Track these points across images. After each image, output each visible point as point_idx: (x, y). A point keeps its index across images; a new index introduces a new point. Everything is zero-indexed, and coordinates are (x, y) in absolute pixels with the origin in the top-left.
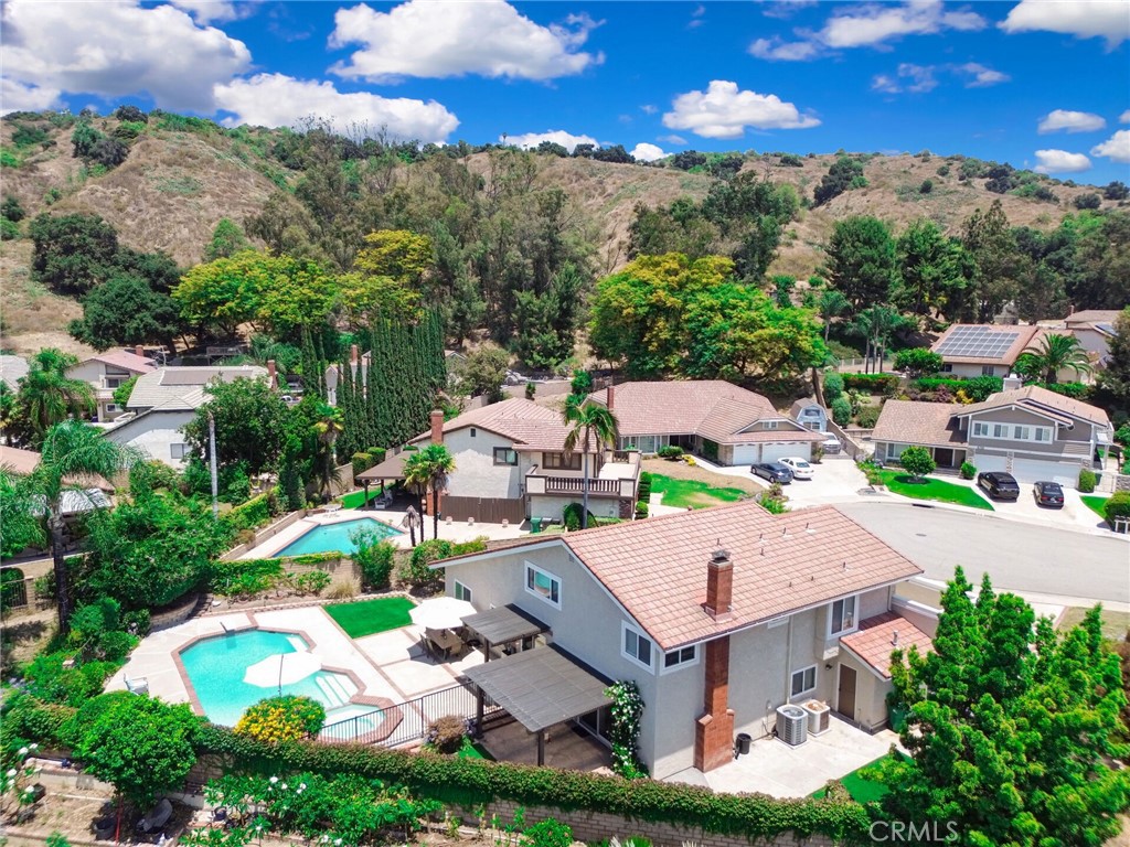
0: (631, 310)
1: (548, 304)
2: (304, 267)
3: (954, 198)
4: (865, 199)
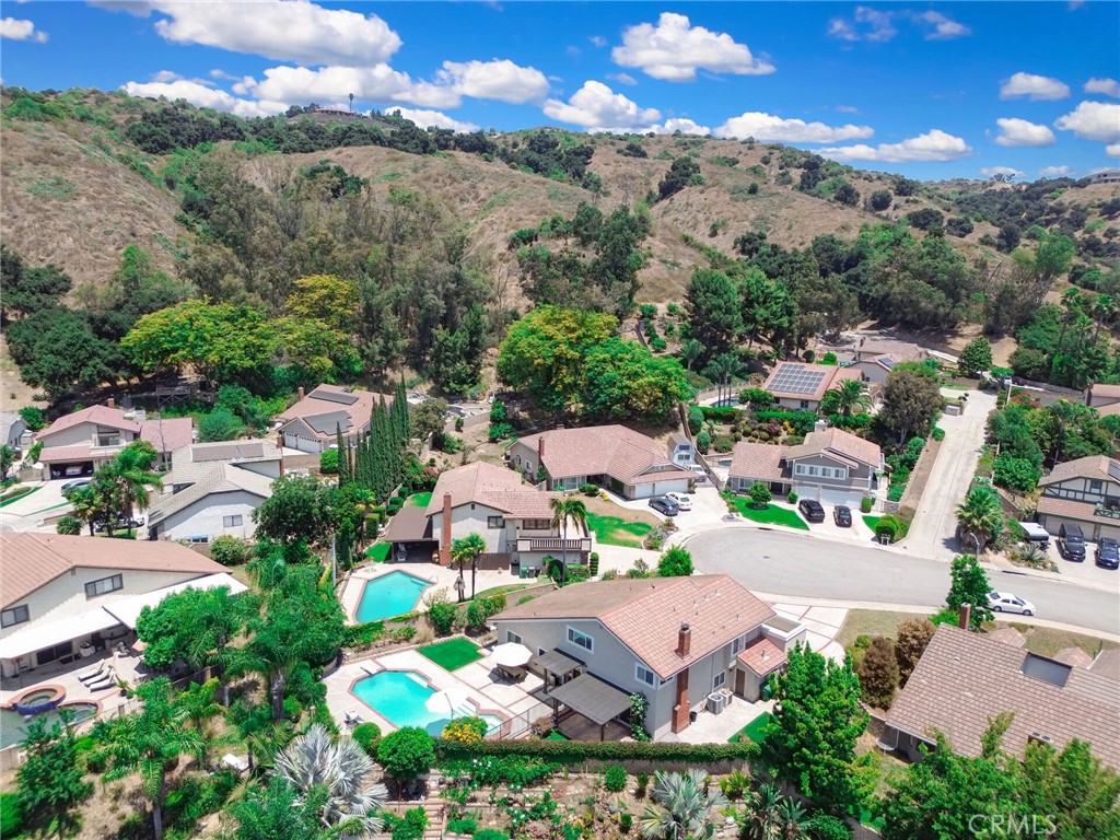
0: (540, 361)
1: (461, 338)
2: (244, 314)
3: (776, 200)
4: (702, 196)
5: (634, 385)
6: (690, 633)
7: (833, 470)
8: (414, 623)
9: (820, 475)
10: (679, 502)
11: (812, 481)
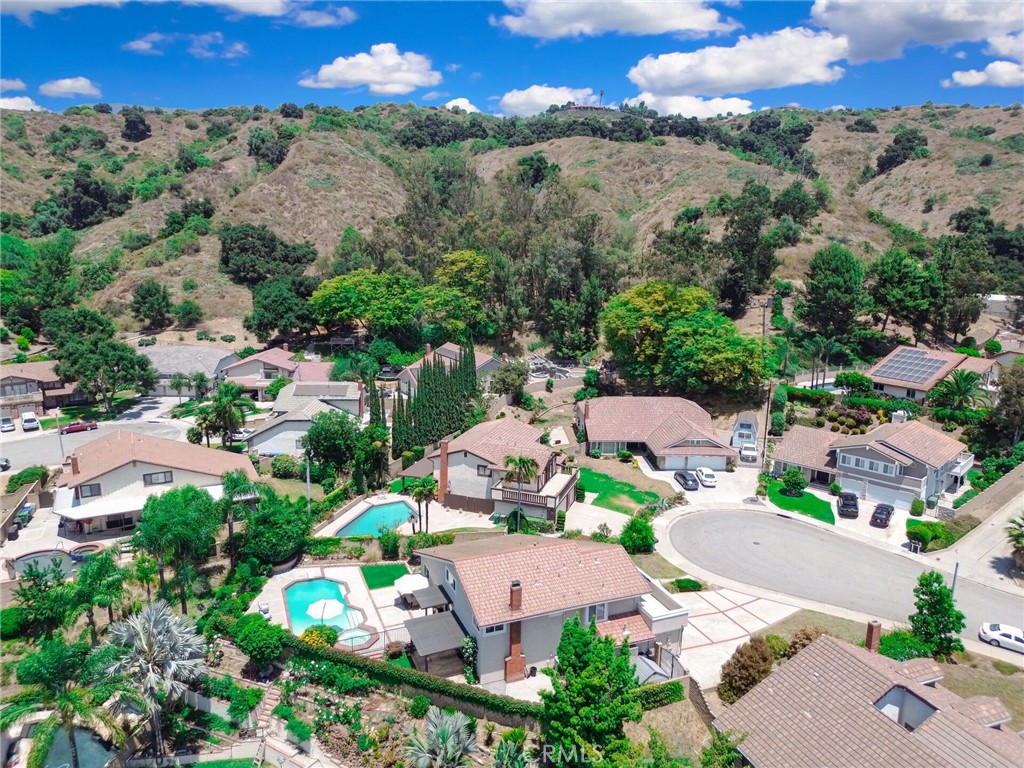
0: (624, 331)
2: (397, 281)
3: (1014, 172)
5: (711, 360)
6: (520, 590)
7: (881, 465)
8: (368, 544)
9: (866, 468)
10: (703, 478)
11: (856, 474)
